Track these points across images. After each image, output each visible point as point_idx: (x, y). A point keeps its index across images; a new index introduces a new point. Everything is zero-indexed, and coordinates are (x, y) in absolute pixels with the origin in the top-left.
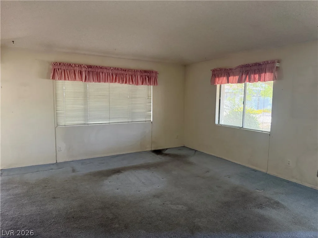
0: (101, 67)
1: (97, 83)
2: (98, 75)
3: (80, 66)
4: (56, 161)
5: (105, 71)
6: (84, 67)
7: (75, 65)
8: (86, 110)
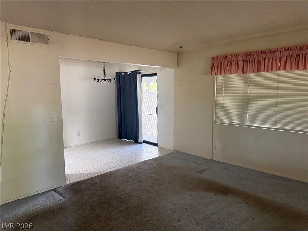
0: (262, 51)
1: (257, 74)
2: (259, 63)
3: (236, 55)
4: (212, 158)
5: (269, 55)
6: (242, 55)
7: (232, 55)
8: (244, 108)
